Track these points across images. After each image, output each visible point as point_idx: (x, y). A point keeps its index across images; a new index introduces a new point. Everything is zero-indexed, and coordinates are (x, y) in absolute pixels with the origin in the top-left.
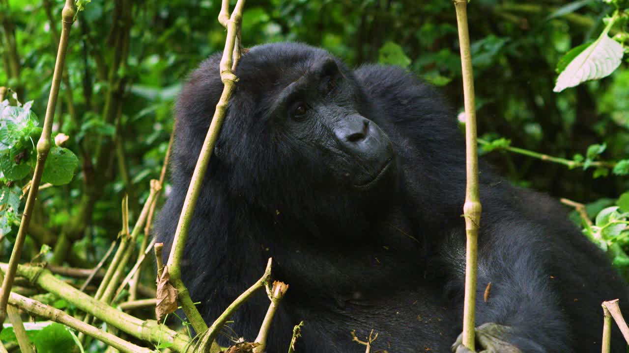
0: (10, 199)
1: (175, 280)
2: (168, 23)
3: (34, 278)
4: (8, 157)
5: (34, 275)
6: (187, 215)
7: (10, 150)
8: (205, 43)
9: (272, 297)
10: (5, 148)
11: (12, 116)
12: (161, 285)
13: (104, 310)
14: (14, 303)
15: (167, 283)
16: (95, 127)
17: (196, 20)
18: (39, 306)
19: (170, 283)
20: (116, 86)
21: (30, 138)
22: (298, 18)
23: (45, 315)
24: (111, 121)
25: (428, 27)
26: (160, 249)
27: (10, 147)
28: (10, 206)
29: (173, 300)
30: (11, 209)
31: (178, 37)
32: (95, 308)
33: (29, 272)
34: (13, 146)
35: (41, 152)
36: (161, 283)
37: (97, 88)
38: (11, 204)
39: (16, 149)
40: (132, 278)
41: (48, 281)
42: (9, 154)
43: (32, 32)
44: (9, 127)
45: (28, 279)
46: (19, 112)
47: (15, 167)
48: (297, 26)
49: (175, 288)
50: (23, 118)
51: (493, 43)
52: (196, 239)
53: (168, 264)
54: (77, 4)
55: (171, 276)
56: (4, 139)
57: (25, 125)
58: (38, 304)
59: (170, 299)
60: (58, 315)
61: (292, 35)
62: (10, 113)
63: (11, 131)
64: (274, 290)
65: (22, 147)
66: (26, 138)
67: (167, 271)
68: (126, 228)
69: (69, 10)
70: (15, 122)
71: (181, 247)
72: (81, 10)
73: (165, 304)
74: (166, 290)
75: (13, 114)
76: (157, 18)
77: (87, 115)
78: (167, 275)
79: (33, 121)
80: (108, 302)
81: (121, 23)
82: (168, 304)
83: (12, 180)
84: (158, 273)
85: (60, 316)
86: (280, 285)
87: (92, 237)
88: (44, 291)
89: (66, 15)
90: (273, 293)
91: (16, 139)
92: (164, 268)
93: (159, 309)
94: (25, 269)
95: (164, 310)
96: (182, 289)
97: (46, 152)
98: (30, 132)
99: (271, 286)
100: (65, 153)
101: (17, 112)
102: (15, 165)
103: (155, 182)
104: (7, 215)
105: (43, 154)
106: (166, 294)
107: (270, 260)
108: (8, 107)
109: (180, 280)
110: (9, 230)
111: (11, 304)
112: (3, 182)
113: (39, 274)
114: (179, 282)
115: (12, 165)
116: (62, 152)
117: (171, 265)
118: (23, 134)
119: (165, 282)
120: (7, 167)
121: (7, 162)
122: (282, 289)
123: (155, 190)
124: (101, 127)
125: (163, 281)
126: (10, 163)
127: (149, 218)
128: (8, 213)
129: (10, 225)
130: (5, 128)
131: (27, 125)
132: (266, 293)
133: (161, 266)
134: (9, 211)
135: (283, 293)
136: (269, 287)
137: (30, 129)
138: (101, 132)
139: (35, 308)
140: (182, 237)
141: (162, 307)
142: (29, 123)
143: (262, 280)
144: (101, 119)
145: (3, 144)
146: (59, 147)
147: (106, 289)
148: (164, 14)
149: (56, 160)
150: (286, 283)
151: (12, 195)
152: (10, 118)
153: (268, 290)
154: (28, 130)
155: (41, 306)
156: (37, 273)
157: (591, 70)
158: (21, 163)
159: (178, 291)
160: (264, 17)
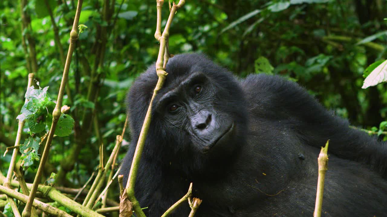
0: (33, 144)
1: (131, 197)
2: (125, 42)
3: (46, 192)
4: (33, 119)
5: (46, 190)
6: (138, 157)
7: (34, 115)
8: (147, 54)
9: (192, 207)
10: (31, 113)
11: (36, 95)
12: (122, 201)
13: (88, 212)
14: (36, 206)
15: (126, 199)
16: (82, 103)
17: (143, 40)
18: (51, 208)
19: (128, 198)
20: (96, 79)
21: (46, 108)
22: (203, 41)
23: (54, 213)
24: (92, 99)
25: (283, 48)
26: (121, 179)
27: (34, 113)
28: (33, 149)
29: (129, 210)
30: (34, 150)
31: (131, 50)
32: (83, 211)
33: (43, 188)
34: (35, 113)
35: (55, 117)
36: (123, 199)
37: (82, 80)
38: (34, 148)
39: (37, 114)
40: (103, 195)
41: (55, 194)
42: (33, 117)
43: (42, 46)
44: (34, 101)
45: (43, 193)
46: (40, 93)
47: (37, 125)
48: (202, 46)
49: (131, 202)
50: (42, 96)
51: (322, 59)
52: (143, 173)
53: (126, 188)
54: (79, 29)
55: (128, 194)
56: (30, 108)
57: (43, 100)
58: (50, 207)
59: (128, 209)
60: (62, 213)
61: (200, 51)
62: (35, 93)
63: (34, 104)
64: (194, 203)
65: (41, 113)
66: (44, 108)
67: (126, 192)
68: (101, 164)
69: (74, 32)
70: (37, 98)
71: (135, 177)
72: (81, 32)
73: (125, 212)
74: (126, 204)
75: (36, 94)
76: (119, 38)
77: (77, 96)
78: (126, 194)
79: (48, 98)
80: (90, 208)
81: (100, 41)
82: (126, 212)
83: (35, 133)
84: (121, 193)
85: (63, 214)
86: (197, 200)
87: (78, 169)
88: (52, 201)
89: (72, 35)
90: (193, 205)
91: (38, 108)
92: (124, 190)
93: (121, 215)
94: (41, 187)
95: (124, 216)
96: (135, 202)
97: (58, 117)
98: (46, 104)
99: (191, 200)
100: (66, 117)
101: (39, 93)
102: (36, 124)
103: (119, 137)
104: (31, 154)
105: (56, 118)
106: (126, 206)
107: (191, 184)
108: (34, 90)
109: (134, 197)
110: (32, 163)
111: (34, 206)
112: (29, 134)
113: (49, 190)
114: (134, 198)
115: (35, 124)
116: (65, 117)
117: (128, 188)
118: (42, 105)
119: (125, 199)
120: (32, 125)
121: (32, 122)
122: (198, 203)
123: (119, 142)
124: (86, 103)
125: (123, 198)
126: (33, 122)
127: (115, 159)
128: (32, 153)
129: (32, 160)
130: (31, 102)
131: (44, 100)
132: (189, 204)
133: (122, 189)
134: (32, 152)
135: (199, 205)
136: (190, 200)
137: (46, 102)
138: (86, 106)
139: (48, 209)
140: (135, 170)
141: (123, 214)
142: (46, 99)
143: (186, 196)
144: (86, 98)
145: (30, 111)
146: (63, 114)
147: (89, 200)
148: (123, 36)
149: (62, 121)
150: (200, 199)
151: (34, 142)
152: (35, 96)
153: (189, 202)
154: (45, 103)
155: (52, 208)
156: (48, 190)
157: (385, 76)
158: (40, 123)
159: (133, 204)
160: (183, 40)
